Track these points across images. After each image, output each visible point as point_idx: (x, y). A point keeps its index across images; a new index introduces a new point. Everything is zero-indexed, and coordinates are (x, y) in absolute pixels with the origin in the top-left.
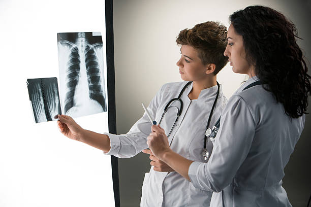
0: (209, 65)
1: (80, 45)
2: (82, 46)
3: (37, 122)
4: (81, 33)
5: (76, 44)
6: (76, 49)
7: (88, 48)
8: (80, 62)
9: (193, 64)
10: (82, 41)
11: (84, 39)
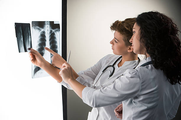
0: (129, 47)
1: (47, 30)
2: (48, 30)
3: (19, 52)
4: (47, 22)
5: (44, 29)
6: (44, 32)
7: (51, 31)
8: (46, 41)
9: (119, 44)
10: (48, 27)
11: (49, 26)
